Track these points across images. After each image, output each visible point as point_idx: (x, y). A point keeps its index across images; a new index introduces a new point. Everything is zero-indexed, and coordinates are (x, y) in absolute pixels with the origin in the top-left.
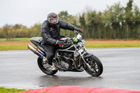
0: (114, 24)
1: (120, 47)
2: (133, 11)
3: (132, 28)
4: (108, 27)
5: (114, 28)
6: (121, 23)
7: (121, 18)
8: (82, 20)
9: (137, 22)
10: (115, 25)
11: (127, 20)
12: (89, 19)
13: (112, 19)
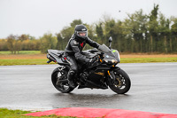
0: (136, 35)
1: (143, 62)
2: (158, 20)
3: (157, 40)
4: (129, 39)
5: (137, 40)
6: (144, 34)
7: (144, 28)
8: (99, 30)
9: (162, 33)
10: (138, 36)
11: (151, 30)
12: (107, 30)
13: (134, 30)
